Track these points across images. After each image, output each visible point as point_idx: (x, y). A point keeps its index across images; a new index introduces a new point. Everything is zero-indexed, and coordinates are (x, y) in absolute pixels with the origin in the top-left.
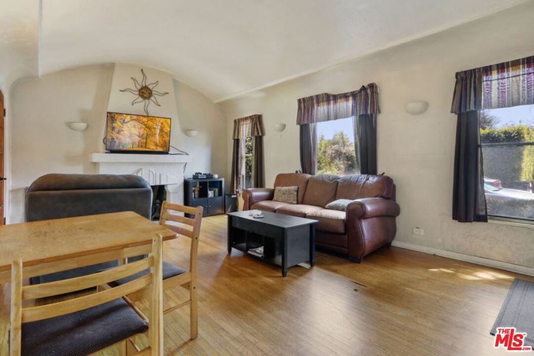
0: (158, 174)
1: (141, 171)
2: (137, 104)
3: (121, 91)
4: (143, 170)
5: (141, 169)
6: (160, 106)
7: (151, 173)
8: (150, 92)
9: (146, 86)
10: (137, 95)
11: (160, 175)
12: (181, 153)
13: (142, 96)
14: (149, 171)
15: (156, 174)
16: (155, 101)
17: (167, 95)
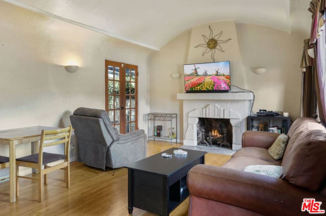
0: (222, 109)
1: (208, 107)
2: (206, 54)
3: (195, 47)
4: (210, 105)
5: (209, 105)
6: (224, 52)
7: (216, 108)
8: (215, 42)
9: (212, 38)
10: (206, 47)
11: (224, 110)
12: (244, 91)
13: (209, 47)
14: (215, 106)
15: (220, 108)
16: (220, 49)
17: (230, 41)
